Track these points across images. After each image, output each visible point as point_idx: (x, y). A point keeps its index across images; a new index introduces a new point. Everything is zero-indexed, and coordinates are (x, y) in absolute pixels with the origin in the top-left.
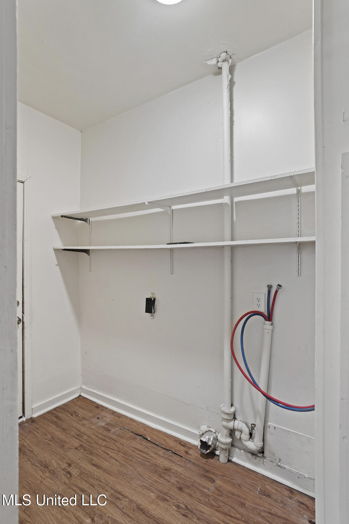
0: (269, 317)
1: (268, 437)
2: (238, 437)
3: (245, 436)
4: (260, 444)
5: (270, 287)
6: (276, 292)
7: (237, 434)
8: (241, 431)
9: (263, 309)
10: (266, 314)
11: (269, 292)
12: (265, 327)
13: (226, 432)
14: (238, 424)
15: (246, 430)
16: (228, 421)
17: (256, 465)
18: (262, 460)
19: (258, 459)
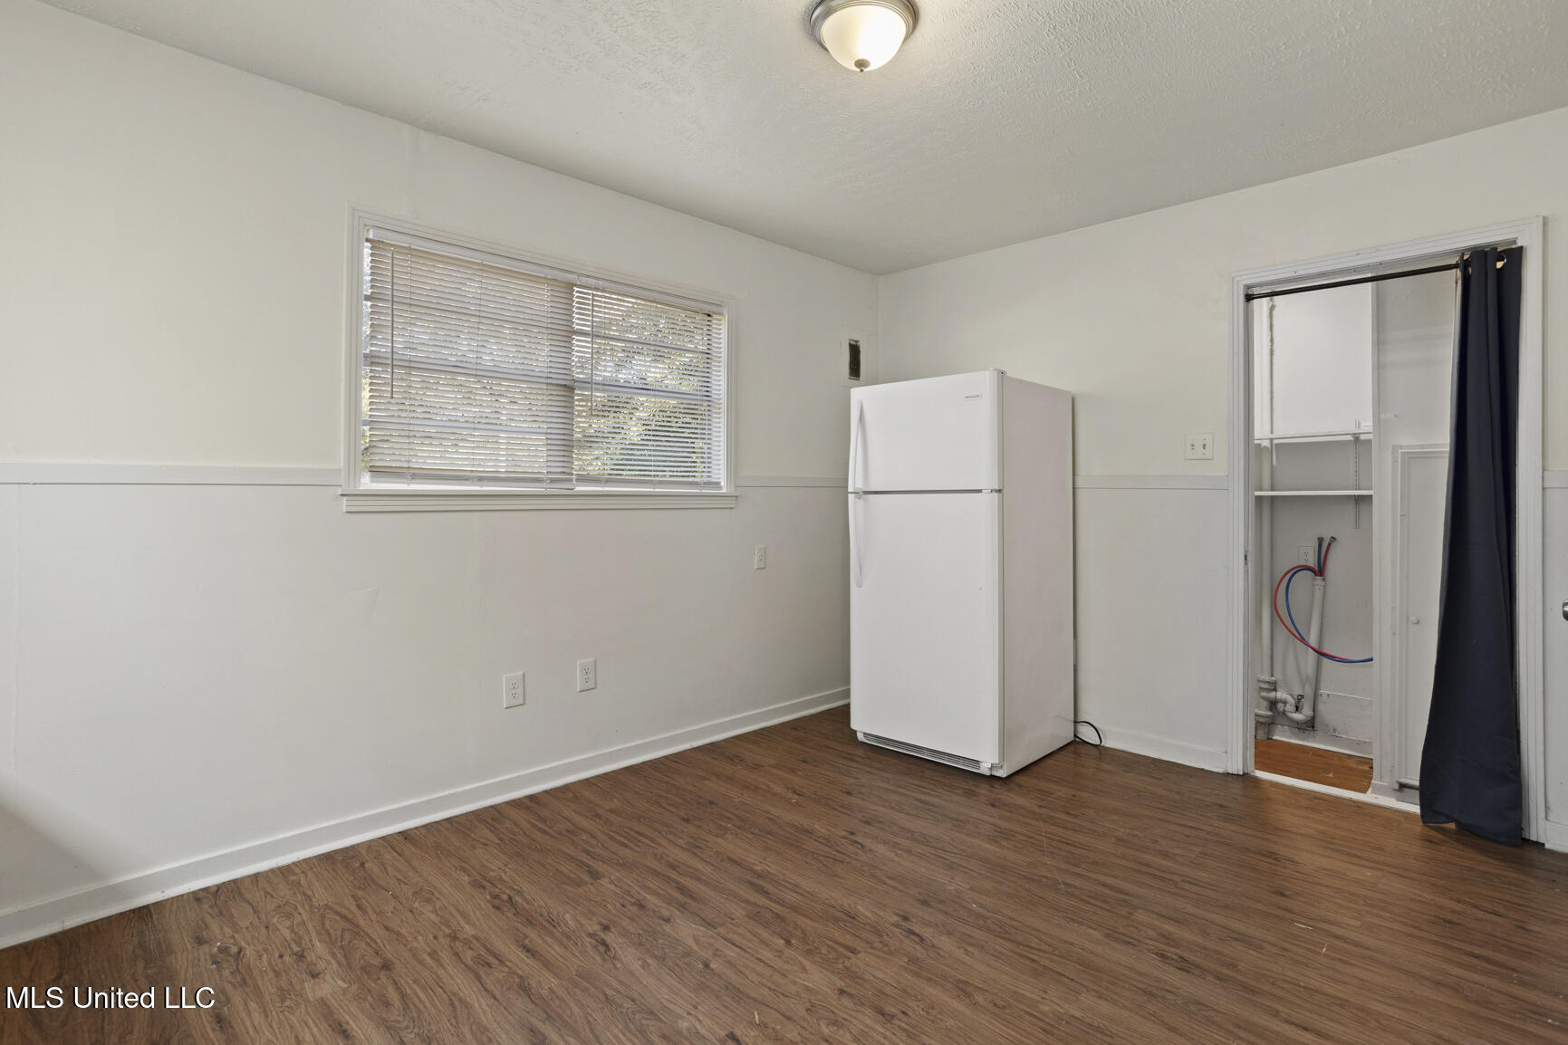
0: (1320, 571)
1: (1321, 707)
2: (1282, 709)
3: (1290, 708)
4: (1310, 713)
5: (1321, 540)
6: (1329, 545)
7: (1280, 706)
8: (1285, 703)
9: (1312, 562)
10: (1317, 569)
11: (1320, 545)
12: (1316, 582)
13: (1265, 704)
14: (1280, 695)
15: (1291, 701)
16: (1269, 690)
17: (1303, 739)
18: (1312, 733)
19: (1307, 732)
